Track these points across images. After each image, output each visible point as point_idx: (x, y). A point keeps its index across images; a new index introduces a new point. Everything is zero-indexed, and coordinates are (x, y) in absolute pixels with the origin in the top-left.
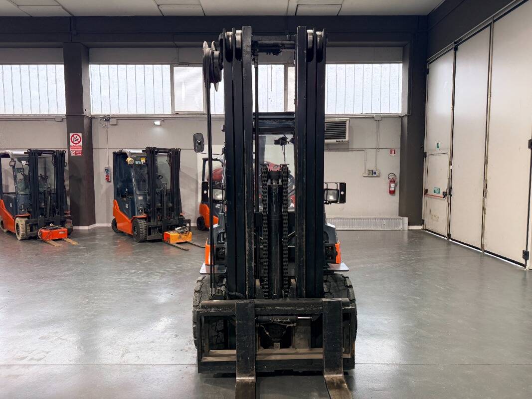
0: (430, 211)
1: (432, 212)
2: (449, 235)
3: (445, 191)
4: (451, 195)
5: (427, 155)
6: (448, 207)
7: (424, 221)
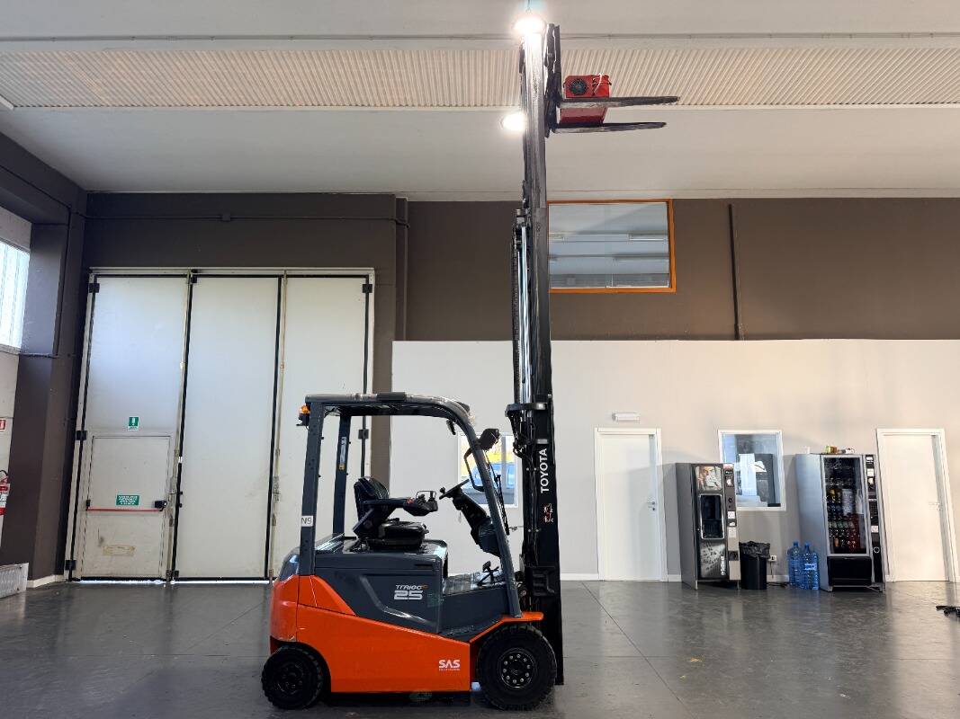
0: (102, 540)
1: (108, 542)
2: (173, 574)
3: (161, 498)
4: (178, 505)
5: (89, 436)
6: (171, 525)
7: (74, 562)
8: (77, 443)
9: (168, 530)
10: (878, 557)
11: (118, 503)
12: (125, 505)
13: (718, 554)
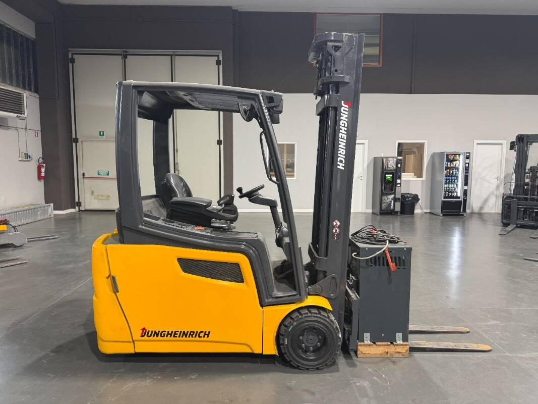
1: (96, 193)
5: (80, 141)
7: (80, 203)
8: (74, 144)
10: (465, 201)
11: (99, 174)
12: (102, 175)
13: (391, 199)
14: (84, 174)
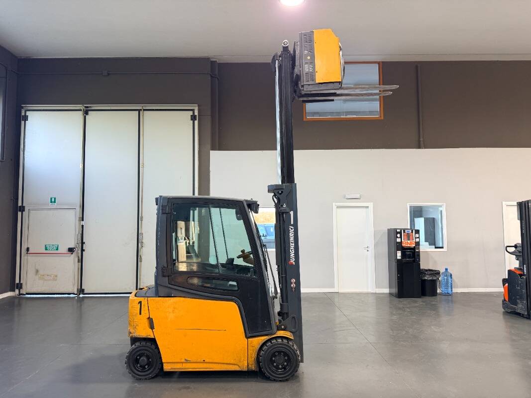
0: (37, 271)
1: (41, 272)
2: (81, 291)
3: (72, 246)
4: (83, 250)
5: (26, 209)
6: (78, 262)
7: (21, 284)
8: (20, 214)
9: (78, 265)
11: (46, 249)
12: (50, 251)
14: (28, 249)
